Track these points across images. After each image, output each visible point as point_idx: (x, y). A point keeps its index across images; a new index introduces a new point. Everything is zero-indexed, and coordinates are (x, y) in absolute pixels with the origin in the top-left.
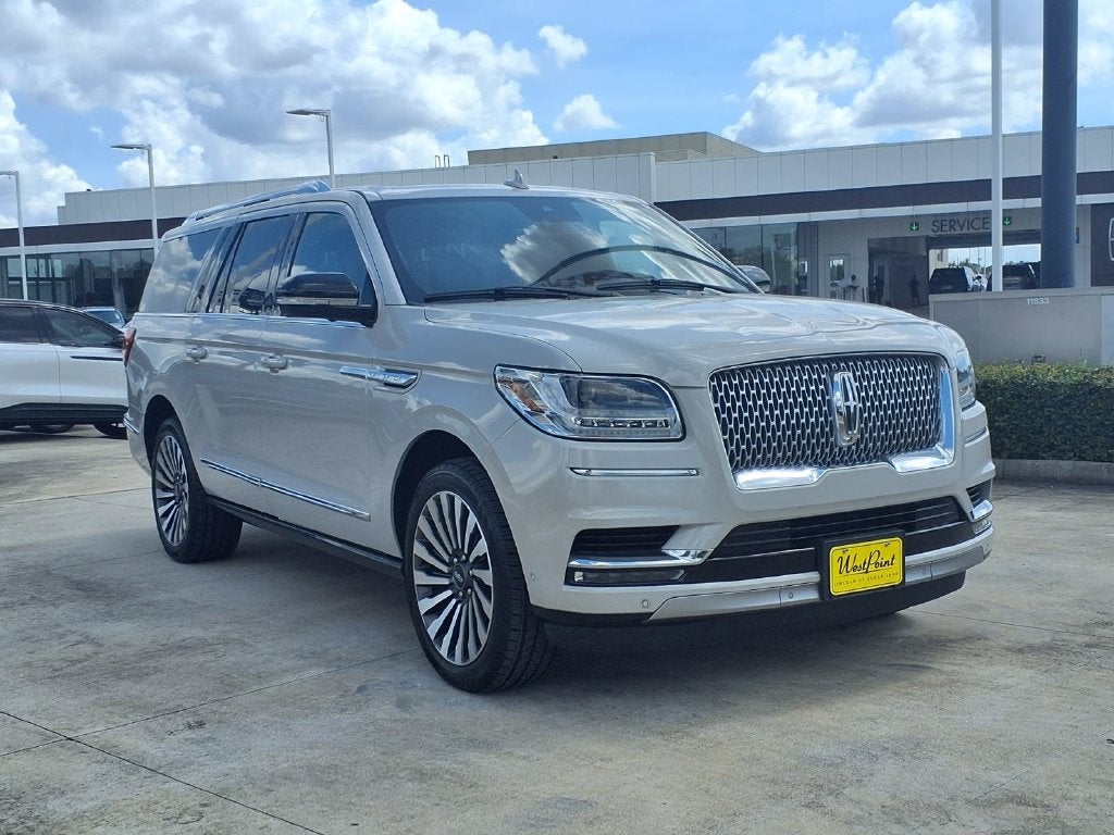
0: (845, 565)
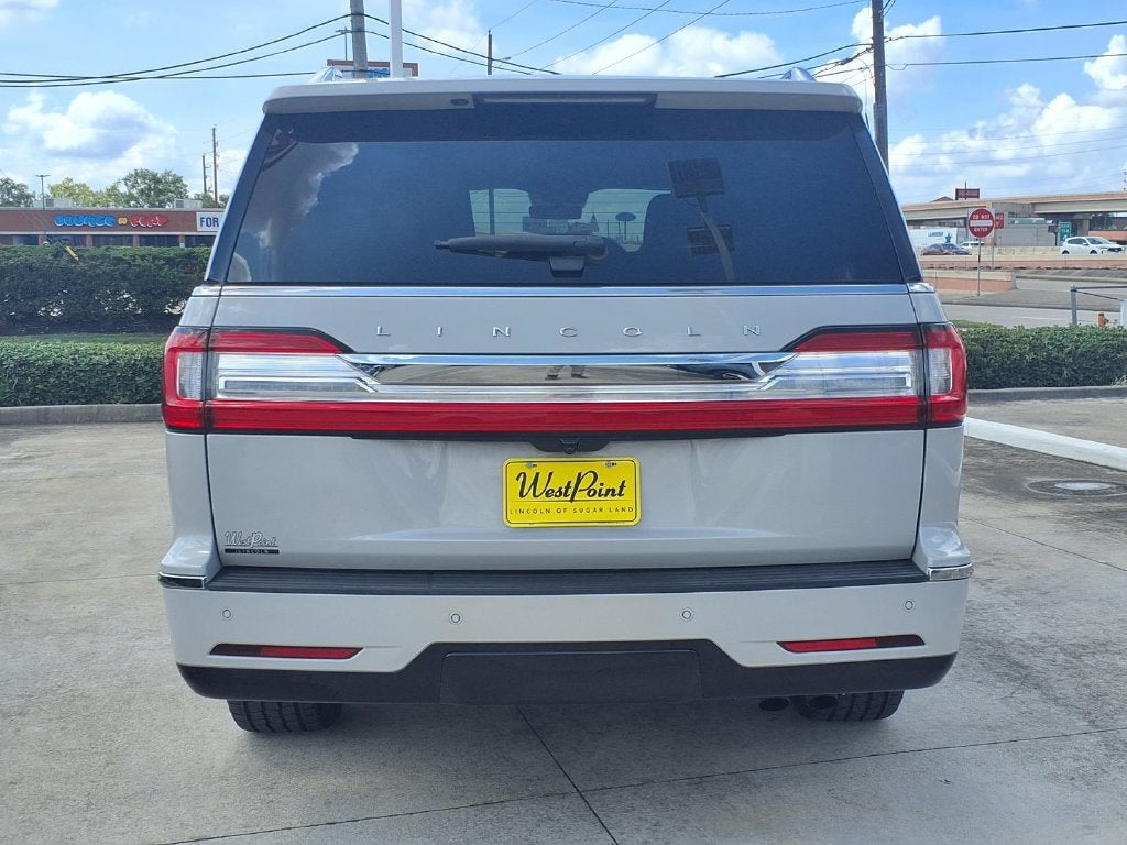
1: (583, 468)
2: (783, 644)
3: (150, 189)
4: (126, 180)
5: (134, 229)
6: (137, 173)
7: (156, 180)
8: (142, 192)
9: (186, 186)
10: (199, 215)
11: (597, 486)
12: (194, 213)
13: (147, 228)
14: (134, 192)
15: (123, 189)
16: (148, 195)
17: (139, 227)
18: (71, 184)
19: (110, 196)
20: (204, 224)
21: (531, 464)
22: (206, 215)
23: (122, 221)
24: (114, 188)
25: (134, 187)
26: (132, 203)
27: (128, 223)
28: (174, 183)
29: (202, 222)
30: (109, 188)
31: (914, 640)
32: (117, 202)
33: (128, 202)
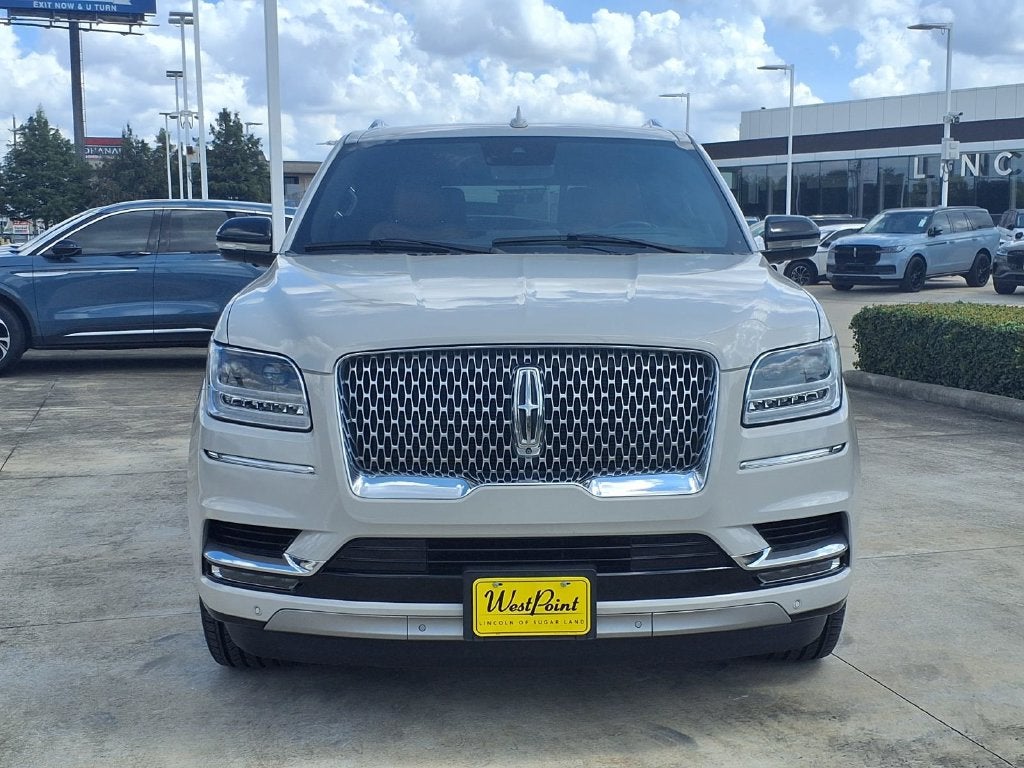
0: (497, 603)
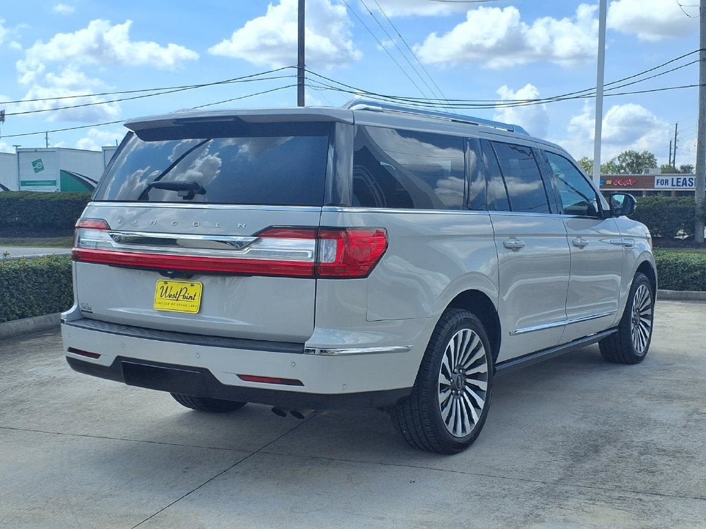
1: (183, 286)
2: (240, 376)
3: (633, 163)
4: (619, 157)
5: (615, 187)
6: (626, 153)
7: (637, 157)
8: (628, 164)
9: (656, 160)
10: (656, 178)
11: (186, 295)
12: (653, 177)
13: (623, 187)
14: (624, 164)
15: (617, 163)
16: (632, 166)
17: (618, 186)
18: (587, 160)
19: (609, 167)
20: (659, 184)
21: (166, 283)
22: (661, 178)
23: (609, 182)
24: (611, 162)
25: (623, 161)
26: (622, 171)
27: (612, 183)
28: (649, 158)
29: (658, 182)
30: (609, 162)
31: (298, 383)
32: (613, 171)
33: (619, 171)
